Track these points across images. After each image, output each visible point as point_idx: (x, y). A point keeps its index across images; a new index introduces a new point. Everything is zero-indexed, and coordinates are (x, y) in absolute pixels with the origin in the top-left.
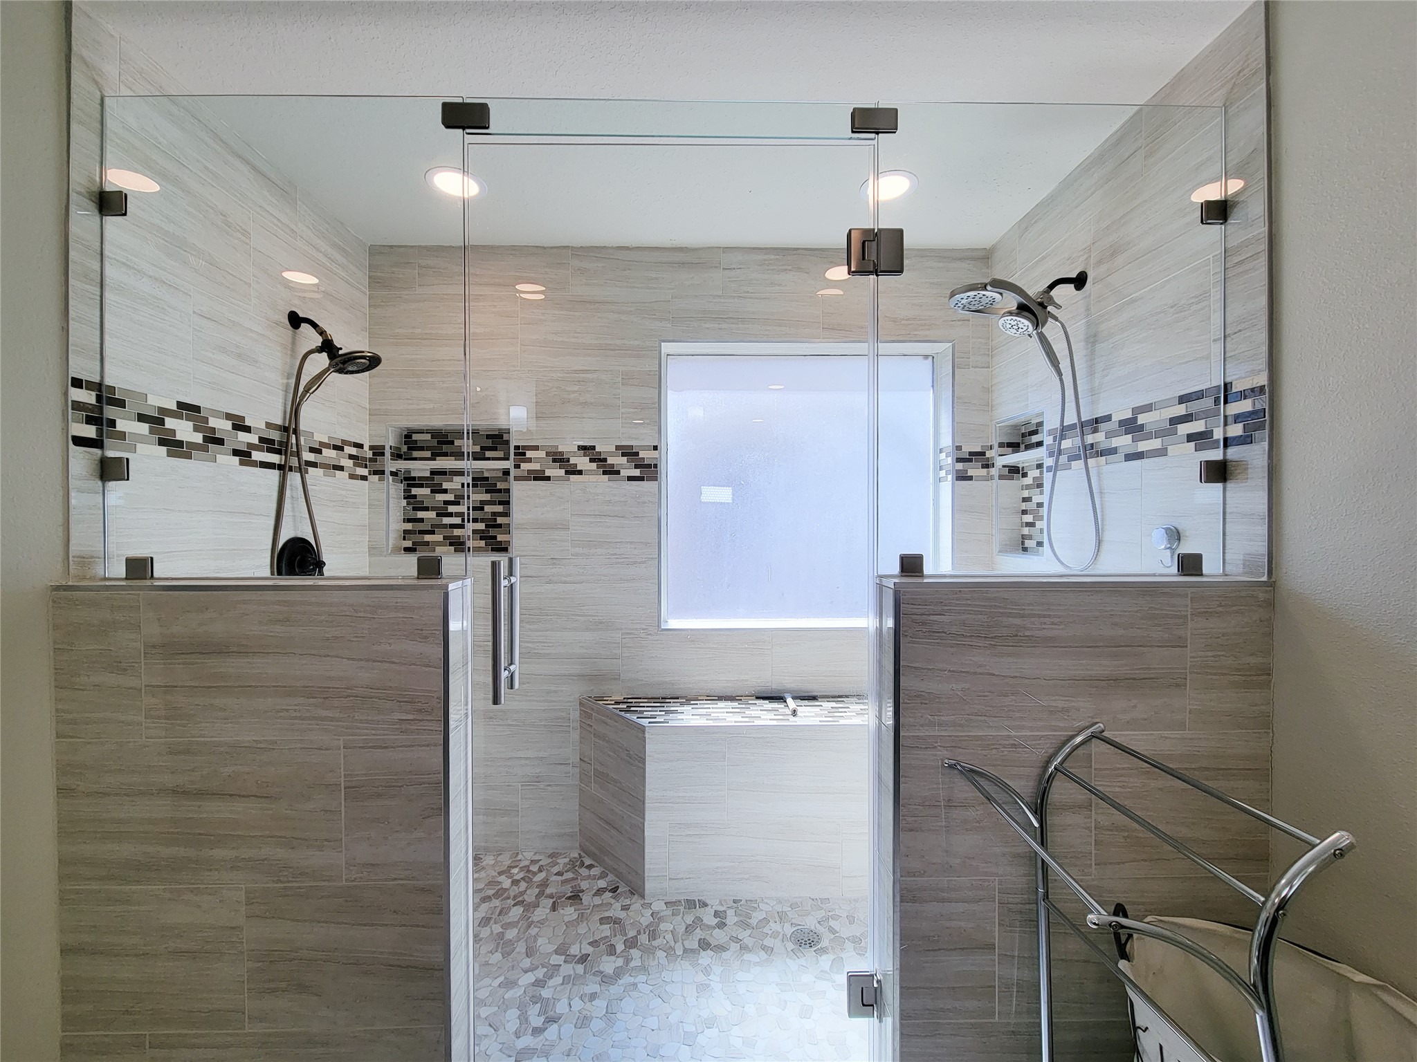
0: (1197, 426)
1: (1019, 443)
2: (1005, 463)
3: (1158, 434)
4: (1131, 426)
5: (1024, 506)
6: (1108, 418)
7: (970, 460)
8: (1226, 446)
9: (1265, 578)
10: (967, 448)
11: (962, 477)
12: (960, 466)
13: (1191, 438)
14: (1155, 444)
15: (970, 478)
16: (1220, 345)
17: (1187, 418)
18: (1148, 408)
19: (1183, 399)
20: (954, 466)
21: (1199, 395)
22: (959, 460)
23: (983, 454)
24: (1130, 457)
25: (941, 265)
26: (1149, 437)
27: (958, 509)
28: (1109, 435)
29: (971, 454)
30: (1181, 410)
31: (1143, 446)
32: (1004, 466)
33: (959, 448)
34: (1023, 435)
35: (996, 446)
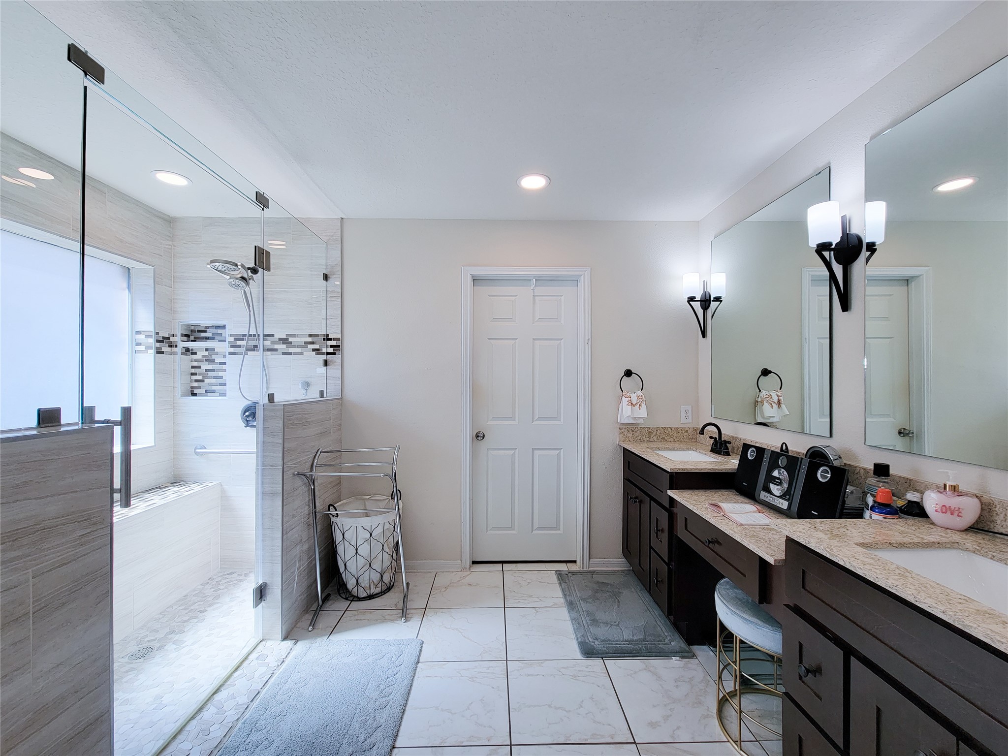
0: (317, 346)
1: (189, 335)
2: (184, 346)
3: (299, 347)
4: (285, 341)
5: (193, 371)
6: (273, 336)
7: (162, 342)
8: (327, 355)
9: (340, 397)
10: (162, 334)
11: (159, 352)
12: (158, 345)
13: (314, 350)
14: (299, 350)
15: (163, 353)
16: (325, 320)
17: (313, 343)
18: (295, 336)
19: (310, 336)
20: (155, 345)
21: (317, 336)
22: (158, 341)
23: (169, 339)
24: (284, 353)
25: (148, 216)
26: (295, 347)
27: (157, 371)
28: (273, 343)
29: (164, 338)
30: (310, 340)
31: (291, 350)
32: (183, 348)
33: (157, 334)
34: (192, 331)
35: (179, 335)
